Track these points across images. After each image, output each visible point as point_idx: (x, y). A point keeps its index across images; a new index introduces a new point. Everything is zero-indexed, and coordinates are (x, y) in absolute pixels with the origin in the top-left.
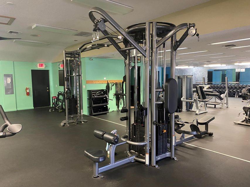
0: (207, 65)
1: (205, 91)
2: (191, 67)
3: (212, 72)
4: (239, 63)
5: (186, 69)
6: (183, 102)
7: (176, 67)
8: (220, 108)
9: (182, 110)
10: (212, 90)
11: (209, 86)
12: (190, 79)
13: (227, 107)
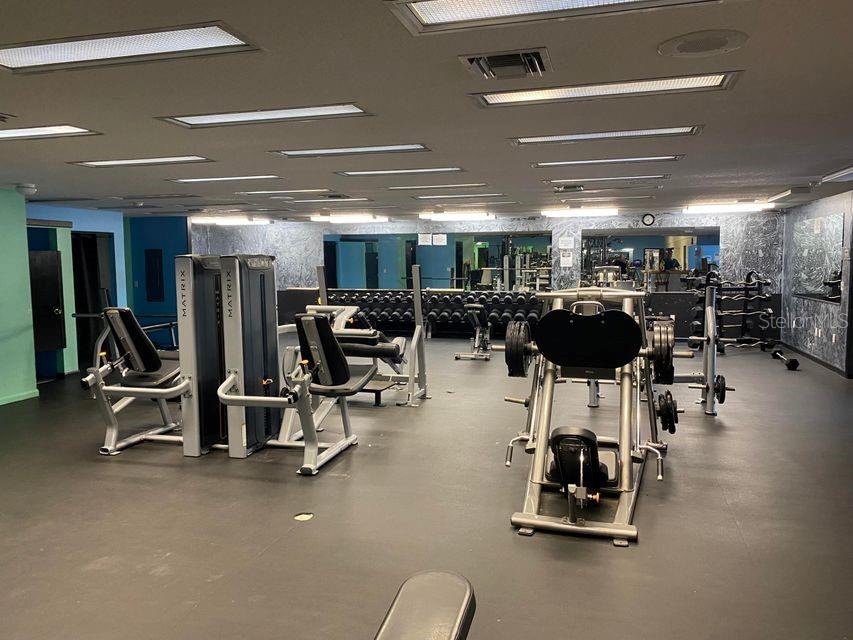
0: (323, 213)
1: (341, 340)
2: (261, 222)
3: (335, 243)
4: (437, 210)
5: (239, 227)
6: (232, 411)
7: (194, 220)
8: (398, 405)
9: (227, 450)
10: (372, 331)
11: (353, 309)
12: (262, 277)
13: (423, 397)
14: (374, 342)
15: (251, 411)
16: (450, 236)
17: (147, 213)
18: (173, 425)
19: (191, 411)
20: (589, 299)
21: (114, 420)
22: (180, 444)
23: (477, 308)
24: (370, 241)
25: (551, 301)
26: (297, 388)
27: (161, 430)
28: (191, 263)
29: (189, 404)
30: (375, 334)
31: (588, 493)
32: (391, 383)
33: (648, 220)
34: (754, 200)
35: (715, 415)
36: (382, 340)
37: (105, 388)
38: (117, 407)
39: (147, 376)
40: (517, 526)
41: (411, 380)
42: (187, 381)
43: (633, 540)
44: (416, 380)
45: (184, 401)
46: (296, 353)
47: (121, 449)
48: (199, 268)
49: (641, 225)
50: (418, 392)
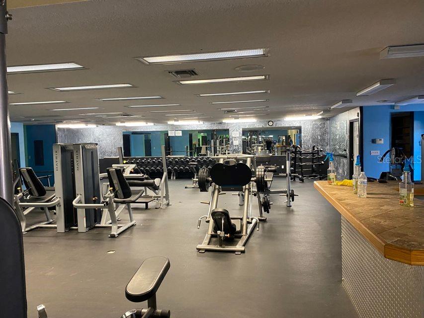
0: (122, 122)
1: (127, 179)
2: (92, 126)
3: (129, 135)
4: (175, 120)
5: (81, 129)
6: (79, 211)
7: (58, 126)
8: (156, 208)
9: (77, 230)
10: (142, 175)
11: (133, 166)
12: (92, 152)
13: (168, 205)
14: (142, 180)
15: (88, 210)
16: (183, 132)
17: (36, 123)
18: (52, 220)
19: (60, 212)
20: (232, 159)
21: (24, 218)
22: (56, 228)
23: (194, 165)
24: (147, 134)
25: (218, 159)
26: (108, 200)
27: (46, 223)
28: (60, 147)
29: (60, 209)
30: (143, 176)
31: (225, 234)
32: (153, 199)
33: (271, 123)
34: (312, 115)
35: (291, 206)
36: (147, 179)
37: (20, 203)
38: (26, 212)
39: (39, 198)
40: (199, 250)
41: (162, 197)
42: (58, 199)
43: (243, 252)
44: (164, 197)
45: (57, 208)
46: (108, 186)
47: (27, 231)
48: (64, 149)
49: (268, 126)
50: (165, 202)
